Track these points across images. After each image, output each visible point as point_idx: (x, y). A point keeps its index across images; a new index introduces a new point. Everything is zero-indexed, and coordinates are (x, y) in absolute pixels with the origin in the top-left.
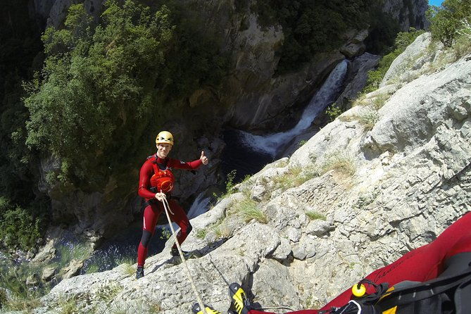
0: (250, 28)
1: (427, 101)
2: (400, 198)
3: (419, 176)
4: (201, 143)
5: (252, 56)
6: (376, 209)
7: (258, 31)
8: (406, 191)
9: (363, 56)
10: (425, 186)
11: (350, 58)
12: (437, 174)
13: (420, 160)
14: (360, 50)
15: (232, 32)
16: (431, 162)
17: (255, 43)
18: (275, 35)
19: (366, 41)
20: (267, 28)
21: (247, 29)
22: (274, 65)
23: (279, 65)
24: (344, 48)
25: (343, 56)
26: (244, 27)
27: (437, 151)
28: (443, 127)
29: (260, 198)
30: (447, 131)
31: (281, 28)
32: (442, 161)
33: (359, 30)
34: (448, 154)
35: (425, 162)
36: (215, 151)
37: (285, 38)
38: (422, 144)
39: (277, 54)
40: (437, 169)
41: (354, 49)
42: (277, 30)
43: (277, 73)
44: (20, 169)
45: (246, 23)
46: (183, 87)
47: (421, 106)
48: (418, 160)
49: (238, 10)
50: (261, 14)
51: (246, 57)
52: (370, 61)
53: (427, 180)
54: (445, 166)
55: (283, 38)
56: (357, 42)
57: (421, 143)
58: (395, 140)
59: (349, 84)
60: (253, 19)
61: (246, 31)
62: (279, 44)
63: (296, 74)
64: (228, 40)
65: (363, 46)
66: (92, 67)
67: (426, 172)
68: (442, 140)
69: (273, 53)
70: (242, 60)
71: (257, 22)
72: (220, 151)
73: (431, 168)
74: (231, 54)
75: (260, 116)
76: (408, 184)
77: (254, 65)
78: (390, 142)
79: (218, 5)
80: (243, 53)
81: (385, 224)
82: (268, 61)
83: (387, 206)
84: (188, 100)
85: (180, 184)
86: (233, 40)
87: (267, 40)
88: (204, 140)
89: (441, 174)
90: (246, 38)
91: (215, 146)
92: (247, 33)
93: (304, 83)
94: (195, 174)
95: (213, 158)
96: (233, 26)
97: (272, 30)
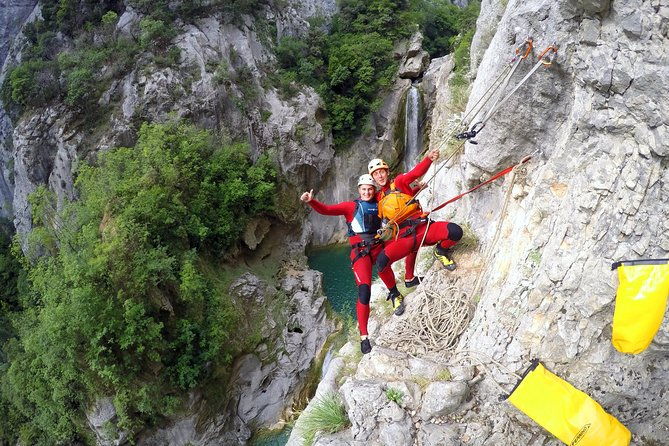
1: (517, 29)
2: (583, 254)
3: (598, 184)
5: (294, 145)
6: (547, 301)
7: (286, 109)
8: (590, 232)
9: (431, 66)
10: (626, 200)
11: (415, 77)
12: (636, 156)
13: (580, 150)
14: (423, 61)
15: (254, 127)
16: (604, 139)
17: (289, 127)
19: (425, 45)
20: (295, 100)
22: (329, 141)
23: (334, 138)
24: (402, 70)
26: (266, 114)
27: (602, 108)
28: (583, 52)
30: (596, 53)
31: (313, 89)
32: (629, 121)
33: (408, 37)
34: (634, 97)
35: (592, 146)
36: (311, 289)
38: (563, 117)
39: (324, 126)
40: (629, 145)
41: (415, 65)
42: (308, 95)
43: (337, 149)
44: (64, 436)
45: (265, 107)
47: (515, 48)
48: (575, 153)
50: (278, 85)
51: (288, 151)
52: (443, 66)
53: (621, 184)
54: (642, 128)
56: (414, 54)
57: (560, 115)
58: (511, 144)
59: (434, 110)
62: (321, 111)
63: (362, 137)
65: (425, 53)
66: (91, 262)
67: (609, 168)
68: (599, 76)
69: (319, 126)
71: (279, 98)
72: (319, 286)
73: (613, 151)
76: (585, 215)
78: (506, 154)
81: (581, 326)
82: (318, 140)
83: (567, 284)
85: (288, 355)
86: (261, 138)
87: (303, 115)
88: (291, 282)
89: (645, 150)
90: (276, 127)
91: (308, 283)
92: (275, 120)
93: (378, 141)
94: (301, 332)
95: (314, 299)
96: (251, 119)
97: (302, 98)
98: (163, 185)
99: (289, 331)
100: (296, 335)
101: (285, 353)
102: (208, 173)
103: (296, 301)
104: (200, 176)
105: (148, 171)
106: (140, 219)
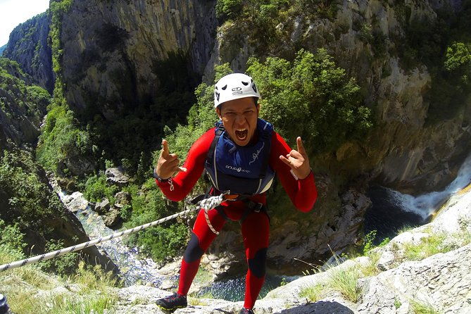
0: (392, 74)
5: (398, 105)
7: (401, 76)
15: (375, 81)
17: (400, 90)
18: (421, 78)
20: (411, 71)
21: (389, 75)
22: (423, 113)
23: (429, 112)
26: (386, 73)
29: (387, 267)
31: (426, 68)
36: (359, 208)
37: (432, 79)
39: (425, 99)
42: (421, 71)
43: (428, 122)
45: (387, 69)
46: (330, 140)
49: (376, 56)
50: (401, 56)
51: (392, 106)
55: (430, 80)
60: (394, 63)
61: (390, 77)
62: (426, 87)
63: (450, 121)
64: (372, 89)
69: (421, 98)
70: (389, 110)
71: (399, 66)
72: (365, 209)
74: (376, 104)
75: (410, 172)
77: (401, 114)
79: (355, 54)
80: (388, 102)
82: (416, 108)
84: (335, 154)
85: (317, 238)
86: (377, 89)
87: (413, 85)
88: (350, 196)
91: (360, 203)
92: (390, 79)
93: (460, 130)
94: (335, 230)
95: (356, 216)
96: (374, 73)
97: (416, 73)
98: (301, 92)
99: (328, 225)
100: (331, 229)
101: (316, 236)
102: (333, 98)
103: (345, 210)
104: (327, 97)
105: (295, 79)
106: (279, 107)
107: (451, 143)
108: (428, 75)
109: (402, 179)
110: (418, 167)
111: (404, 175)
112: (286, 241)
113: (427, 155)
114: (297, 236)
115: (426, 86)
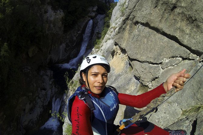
0: (49, 13)
4: (41, 74)
5: (52, 26)
7: (53, 13)
9: (98, 16)
11: (92, 18)
14: (96, 14)
17: (52, 19)
18: (60, 14)
20: (56, 11)
22: (62, 29)
23: (64, 28)
24: (89, 15)
25: (90, 18)
26: (46, 12)
31: (62, 11)
33: (94, 6)
41: (93, 14)
42: (60, 12)
43: (65, 31)
45: (46, 10)
50: (52, 5)
51: (50, 26)
55: (64, 15)
56: (94, 11)
59: (97, 27)
60: (49, 8)
61: (47, 14)
69: (61, 22)
70: (48, 29)
71: (51, 9)
72: (52, 75)
74: (42, 26)
75: (63, 54)
77: (54, 30)
80: (48, 25)
82: (59, 27)
86: (42, 19)
87: (57, 17)
88: (42, 72)
90: (48, 17)
91: (48, 74)
92: (48, 15)
93: (77, 33)
95: (50, 79)
96: (41, 11)
97: (58, 12)
99: (41, 89)
103: (44, 79)
107: (75, 38)
108: (63, 13)
109: (60, 59)
110: (65, 51)
111: (61, 56)
112: (27, 111)
113: (67, 46)
114: (30, 104)
115: (63, 18)
